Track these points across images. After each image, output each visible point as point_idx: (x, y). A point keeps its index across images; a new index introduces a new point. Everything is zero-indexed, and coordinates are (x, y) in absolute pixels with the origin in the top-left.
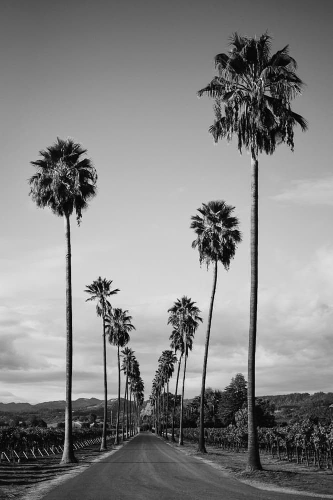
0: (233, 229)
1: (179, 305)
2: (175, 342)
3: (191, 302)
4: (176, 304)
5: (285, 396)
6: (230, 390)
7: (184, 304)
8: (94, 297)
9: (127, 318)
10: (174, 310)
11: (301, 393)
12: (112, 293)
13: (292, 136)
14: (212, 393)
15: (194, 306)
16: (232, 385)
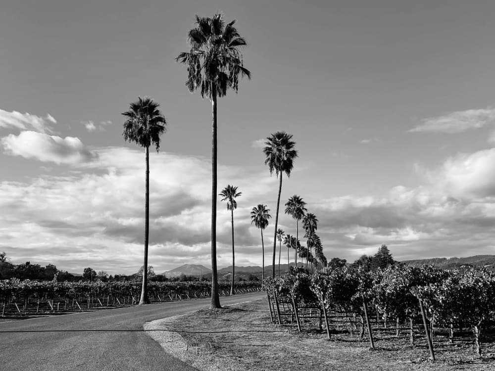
0: (291, 150)
1: (292, 201)
2: (305, 225)
3: (300, 198)
4: (290, 200)
5: (429, 260)
6: (378, 256)
7: (295, 200)
8: (226, 198)
9: (266, 211)
10: (288, 204)
11: (441, 258)
12: (237, 195)
13: (237, 83)
14: (367, 258)
15: (302, 200)
16: (379, 253)
